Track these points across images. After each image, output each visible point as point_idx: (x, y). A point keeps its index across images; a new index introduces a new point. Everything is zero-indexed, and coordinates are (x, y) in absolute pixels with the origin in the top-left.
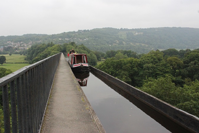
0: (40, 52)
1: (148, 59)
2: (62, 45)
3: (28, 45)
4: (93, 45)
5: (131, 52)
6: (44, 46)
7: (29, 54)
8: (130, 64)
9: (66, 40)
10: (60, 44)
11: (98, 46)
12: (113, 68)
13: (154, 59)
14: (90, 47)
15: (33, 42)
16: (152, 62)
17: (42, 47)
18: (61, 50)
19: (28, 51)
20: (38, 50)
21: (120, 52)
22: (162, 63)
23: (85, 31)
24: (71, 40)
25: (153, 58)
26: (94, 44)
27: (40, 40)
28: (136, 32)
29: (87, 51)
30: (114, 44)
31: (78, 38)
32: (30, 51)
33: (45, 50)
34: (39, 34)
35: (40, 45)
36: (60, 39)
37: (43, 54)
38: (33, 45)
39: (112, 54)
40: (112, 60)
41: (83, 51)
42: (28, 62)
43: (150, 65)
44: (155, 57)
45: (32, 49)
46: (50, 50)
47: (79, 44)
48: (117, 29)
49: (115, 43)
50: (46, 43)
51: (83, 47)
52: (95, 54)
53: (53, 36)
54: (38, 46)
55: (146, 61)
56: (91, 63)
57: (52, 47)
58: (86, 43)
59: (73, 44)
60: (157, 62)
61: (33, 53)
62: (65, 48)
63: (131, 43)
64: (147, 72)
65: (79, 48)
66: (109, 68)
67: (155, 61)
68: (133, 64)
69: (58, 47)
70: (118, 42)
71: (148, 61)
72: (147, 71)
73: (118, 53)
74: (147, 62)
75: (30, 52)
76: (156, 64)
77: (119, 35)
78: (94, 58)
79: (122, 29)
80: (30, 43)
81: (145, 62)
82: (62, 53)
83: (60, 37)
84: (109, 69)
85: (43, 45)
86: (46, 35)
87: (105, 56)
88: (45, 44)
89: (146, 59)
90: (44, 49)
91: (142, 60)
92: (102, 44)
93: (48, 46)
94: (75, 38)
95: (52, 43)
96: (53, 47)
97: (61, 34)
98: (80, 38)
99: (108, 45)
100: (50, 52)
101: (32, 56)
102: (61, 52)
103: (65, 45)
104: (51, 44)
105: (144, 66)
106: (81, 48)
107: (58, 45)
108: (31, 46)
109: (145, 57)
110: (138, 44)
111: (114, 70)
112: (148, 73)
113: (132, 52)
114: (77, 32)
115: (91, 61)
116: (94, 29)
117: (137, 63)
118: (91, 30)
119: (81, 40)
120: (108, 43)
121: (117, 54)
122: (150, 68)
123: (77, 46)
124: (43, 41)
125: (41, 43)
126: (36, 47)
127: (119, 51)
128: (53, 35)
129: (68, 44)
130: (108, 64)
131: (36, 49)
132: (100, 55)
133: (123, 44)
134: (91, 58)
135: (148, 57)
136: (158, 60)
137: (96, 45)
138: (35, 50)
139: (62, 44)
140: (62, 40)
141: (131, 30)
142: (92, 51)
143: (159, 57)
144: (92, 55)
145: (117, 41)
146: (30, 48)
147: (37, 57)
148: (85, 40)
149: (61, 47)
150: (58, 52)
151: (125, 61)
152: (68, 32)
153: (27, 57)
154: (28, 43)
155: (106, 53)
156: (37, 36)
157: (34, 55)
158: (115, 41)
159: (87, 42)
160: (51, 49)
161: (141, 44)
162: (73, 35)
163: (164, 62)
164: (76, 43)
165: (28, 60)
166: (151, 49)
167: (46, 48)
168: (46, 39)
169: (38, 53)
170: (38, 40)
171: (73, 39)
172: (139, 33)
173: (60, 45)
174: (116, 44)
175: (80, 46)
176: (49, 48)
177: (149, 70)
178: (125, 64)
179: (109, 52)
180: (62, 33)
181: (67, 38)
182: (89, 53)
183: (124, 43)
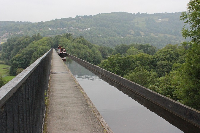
0: (22, 48)
1: (163, 55)
2: (53, 38)
3: (2, 38)
4: (98, 37)
5: (148, 47)
6: (27, 40)
7: (5, 51)
8: (140, 61)
9: (59, 31)
10: (49, 36)
11: (105, 39)
12: (118, 67)
13: (171, 55)
14: (93, 41)
15: (9, 34)
16: (168, 59)
17: (24, 41)
18: (51, 44)
19: (4, 47)
20: (19, 44)
21: (133, 47)
22: (179, 60)
23: (86, 17)
24: (65, 30)
25: (169, 53)
26: (99, 35)
27: (21, 30)
28: (159, 19)
29: (89, 46)
30: (127, 35)
31: (76, 27)
32: (7, 46)
33: (30, 44)
34: (18, 22)
35: (21, 38)
36: (50, 29)
37: (27, 50)
38: (10, 38)
39: (123, 49)
40: (117, 56)
41: (83, 46)
42: (4, 62)
43: (166, 62)
44: (172, 52)
45: (9, 44)
46: (36, 46)
47: (77, 35)
48: (131, 14)
49: (130, 34)
50: (30, 34)
51: (83, 41)
52: (99, 50)
53: (40, 25)
54: (18, 40)
55: (160, 57)
56: (94, 62)
57: (39, 41)
58: (87, 34)
59: (68, 36)
60: (174, 59)
61: (11, 49)
62: (58, 42)
63: (152, 34)
64: (161, 71)
65: (77, 42)
66: (114, 66)
67: (172, 58)
68: (144, 62)
69: (47, 41)
70: (133, 32)
71: (163, 57)
72: (161, 69)
73: (131, 48)
74: (162, 59)
75: (6, 48)
76: (173, 61)
77: (135, 22)
78: (97, 54)
79: (139, 13)
80: (5, 35)
81: (159, 59)
82: (54, 50)
83: (50, 26)
84: (114, 69)
85: (26, 38)
86: (29, 23)
87: (113, 52)
88: (28, 37)
89: (160, 55)
90: (27, 44)
91: (157, 56)
92: (111, 36)
93: (33, 39)
94: (72, 28)
95: (38, 34)
96: (41, 40)
97: (51, 21)
98: (80, 28)
99: (118, 37)
100: (36, 47)
101: (10, 54)
102: (51, 47)
103: (57, 38)
104: (38, 37)
105: (158, 63)
106: (80, 42)
107: (47, 37)
108: (6, 39)
109: (160, 52)
110: (161, 35)
111: (120, 69)
112: (163, 72)
113: (150, 47)
114: (74, 19)
115: (93, 59)
116: (99, 14)
117: (149, 60)
118: (94, 16)
119: (81, 30)
120: (118, 34)
121: (129, 50)
122: (164, 65)
123: (74, 40)
124: (25, 32)
125: (22, 35)
126: (15, 41)
127: (133, 45)
128: (39, 23)
129: (61, 37)
130: (112, 61)
131: (15, 43)
132: (107, 51)
133: (141, 36)
134: (93, 55)
135: (163, 52)
136: (176, 55)
137: (102, 37)
138: (14, 45)
139: (53, 36)
140: (53, 31)
141: (151, 15)
142: (94, 46)
143: (177, 52)
144: (95, 52)
145: (131, 30)
146: (7, 41)
147: (17, 56)
148: (86, 30)
149: (52, 41)
150: (48, 48)
151: (134, 58)
152: (62, 19)
153: (2, 55)
154: (2, 35)
155: (115, 48)
156: (16, 24)
157: (12, 52)
158: (129, 31)
159: (90, 33)
160: (38, 44)
161: (166, 35)
162: (69, 23)
163: (183, 58)
164: (73, 34)
165: (4, 59)
166: (180, 41)
167: (31, 42)
168: (29, 29)
169: (19, 49)
170: (17, 30)
171: (68, 29)
172: (164, 20)
173: (51, 38)
174: (130, 36)
175: (79, 39)
176: (35, 43)
177: (163, 69)
178: (134, 62)
179: (119, 46)
180: (53, 20)
181: (61, 28)
182: (90, 49)
183: (142, 33)
